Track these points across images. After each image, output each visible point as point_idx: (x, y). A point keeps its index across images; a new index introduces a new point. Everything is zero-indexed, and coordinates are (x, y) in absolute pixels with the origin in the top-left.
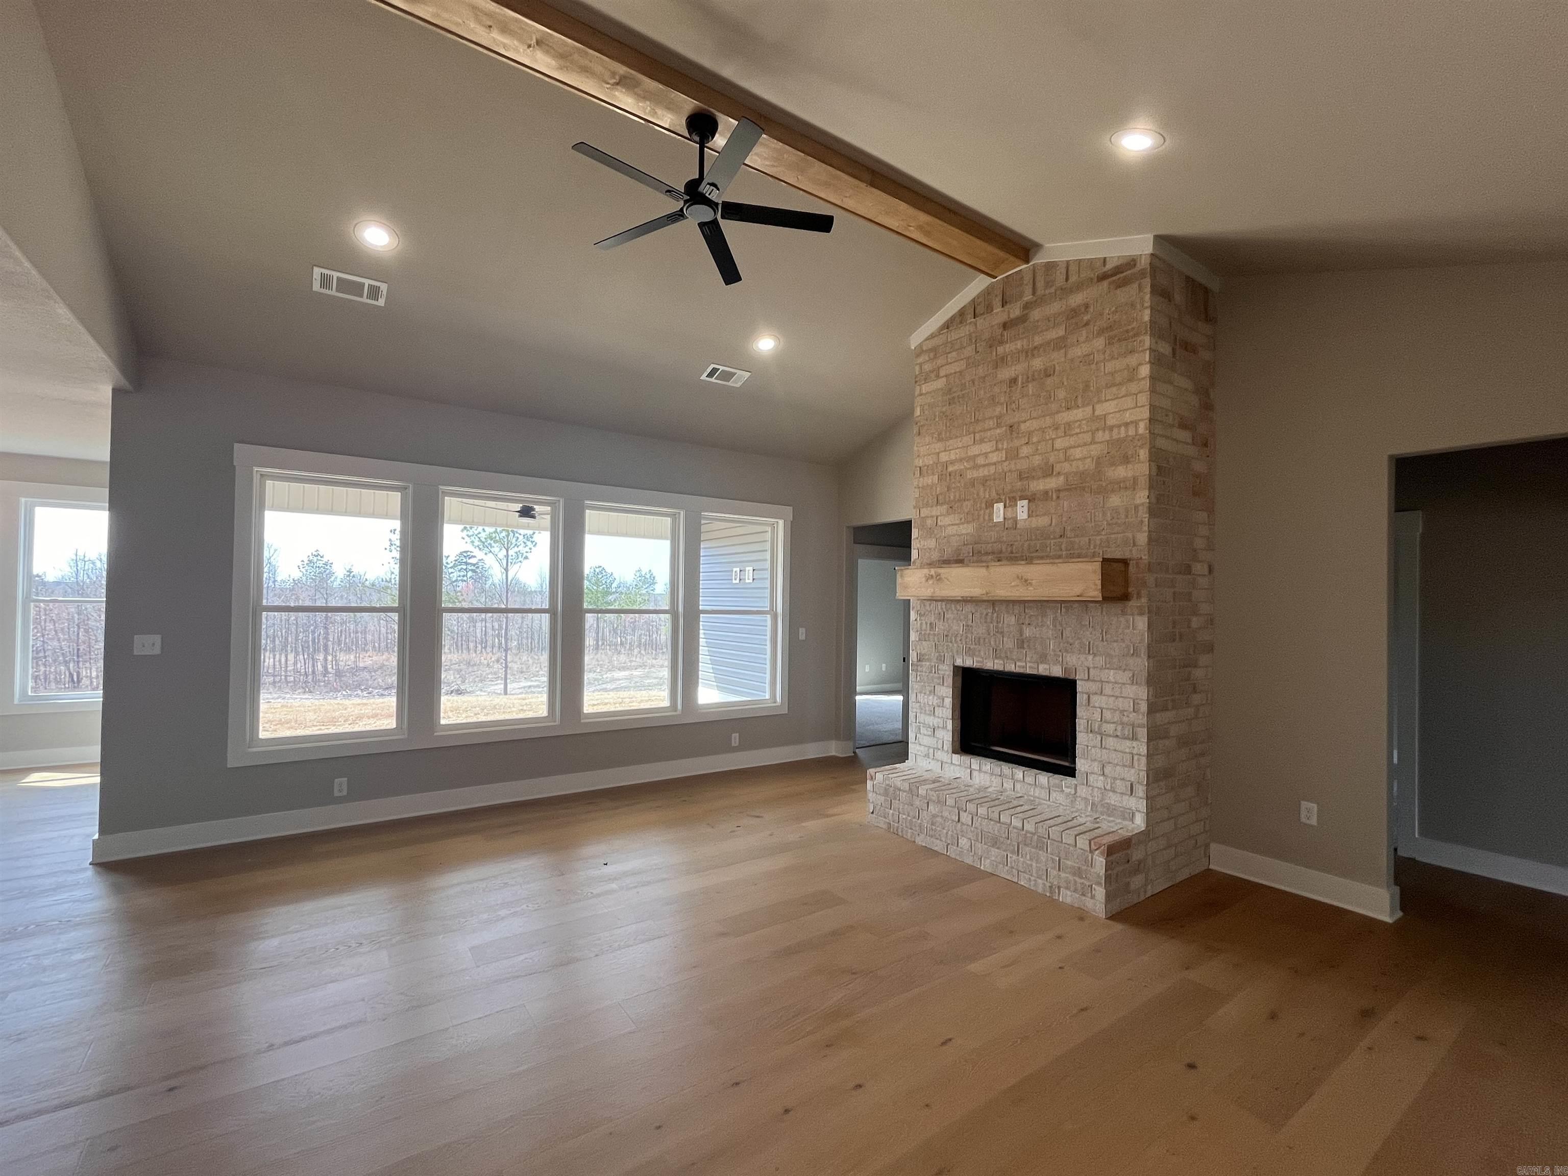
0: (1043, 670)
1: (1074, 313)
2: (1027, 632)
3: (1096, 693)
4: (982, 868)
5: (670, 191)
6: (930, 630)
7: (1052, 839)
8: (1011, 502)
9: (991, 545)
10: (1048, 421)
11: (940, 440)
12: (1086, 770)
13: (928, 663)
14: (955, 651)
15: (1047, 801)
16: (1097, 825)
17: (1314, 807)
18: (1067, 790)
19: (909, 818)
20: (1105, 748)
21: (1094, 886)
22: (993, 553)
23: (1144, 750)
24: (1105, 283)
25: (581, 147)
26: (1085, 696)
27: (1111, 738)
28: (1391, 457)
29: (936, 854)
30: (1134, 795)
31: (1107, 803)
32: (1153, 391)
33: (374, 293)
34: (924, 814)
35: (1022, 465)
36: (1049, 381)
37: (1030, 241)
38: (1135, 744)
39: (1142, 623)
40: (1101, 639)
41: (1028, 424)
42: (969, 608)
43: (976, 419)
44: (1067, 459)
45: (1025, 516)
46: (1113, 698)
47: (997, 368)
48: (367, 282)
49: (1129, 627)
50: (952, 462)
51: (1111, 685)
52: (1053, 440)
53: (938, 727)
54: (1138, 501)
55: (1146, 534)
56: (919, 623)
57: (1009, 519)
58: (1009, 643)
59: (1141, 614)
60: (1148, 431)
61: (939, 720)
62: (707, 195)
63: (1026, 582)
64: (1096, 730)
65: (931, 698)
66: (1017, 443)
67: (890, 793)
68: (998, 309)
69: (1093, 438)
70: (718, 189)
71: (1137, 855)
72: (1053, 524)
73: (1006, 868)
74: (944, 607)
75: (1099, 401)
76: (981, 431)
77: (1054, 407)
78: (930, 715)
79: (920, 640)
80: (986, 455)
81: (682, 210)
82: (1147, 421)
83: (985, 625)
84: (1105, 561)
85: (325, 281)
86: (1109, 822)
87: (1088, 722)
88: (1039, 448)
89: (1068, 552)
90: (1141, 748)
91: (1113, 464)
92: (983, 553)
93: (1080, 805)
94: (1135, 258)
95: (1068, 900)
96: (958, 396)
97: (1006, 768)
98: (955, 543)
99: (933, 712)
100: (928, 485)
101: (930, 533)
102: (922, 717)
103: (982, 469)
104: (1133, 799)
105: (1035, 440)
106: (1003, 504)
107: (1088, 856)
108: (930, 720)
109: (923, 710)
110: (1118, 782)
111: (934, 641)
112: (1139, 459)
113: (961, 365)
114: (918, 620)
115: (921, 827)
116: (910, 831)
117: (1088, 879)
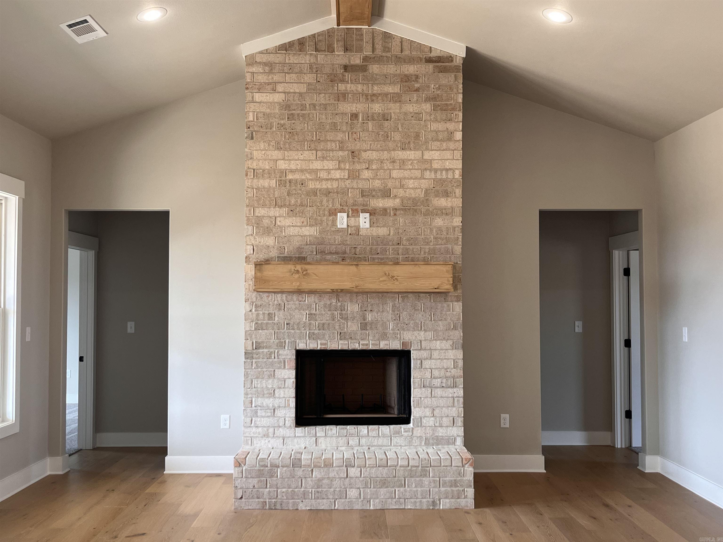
0: (383, 345)
1: (405, 79)
2: (369, 317)
3: (427, 359)
4: (372, 508)
7: (433, 466)
8: (354, 213)
9: (335, 246)
10: (385, 155)
11: (279, 149)
12: (420, 415)
13: (267, 350)
14: (297, 337)
15: (389, 446)
17: (507, 416)
18: (406, 434)
19: (289, 490)
20: (434, 397)
21: (466, 490)
22: (337, 253)
24: (431, 66)
26: (419, 362)
27: (438, 389)
30: (455, 424)
34: (307, 481)
35: (362, 185)
36: (386, 124)
38: (455, 390)
39: (458, 305)
40: (430, 319)
41: (368, 153)
43: (318, 138)
44: (402, 186)
45: (367, 225)
46: (439, 360)
47: (338, 100)
49: (450, 311)
50: (292, 171)
51: (437, 351)
52: (390, 170)
53: (280, 407)
54: (455, 224)
56: (255, 314)
57: (351, 227)
58: (353, 327)
59: (458, 301)
60: (461, 177)
61: (281, 400)
64: (428, 385)
65: (270, 381)
66: (358, 167)
68: (339, 52)
69: (422, 174)
72: (391, 234)
73: (394, 500)
74: (284, 298)
75: (427, 149)
76: (322, 150)
77: (391, 145)
78: (269, 397)
79: (256, 329)
80: (328, 171)
82: (461, 171)
83: (329, 313)
86: (442, 448)
87: (421, 380)
88: (378, 174)
89: (403, 256)
90: (460, 392)
91: (436, 196)
92: (326, 252)
93: (416, 442)
94: (453, 56)
95: (447, 506)
96: (298, 114)
97: (351, 428)
98: (296, 243)
99: (272, 394)
100: (264, 187)
101: (267, 231)
102: (260, 401)
103: (324, 182)
104: (455, 429)
105: (374, 167)
106: (346, 214)
107: (461, 469)
108: (269, 402)
109: (260, 394)
110: (444, 419)
111: (273, 329)
112: (455, 195)
113: (303, 88)
114: (254, 310)
115: (304, 493)
116: (291, 501)
117: (462, 486)
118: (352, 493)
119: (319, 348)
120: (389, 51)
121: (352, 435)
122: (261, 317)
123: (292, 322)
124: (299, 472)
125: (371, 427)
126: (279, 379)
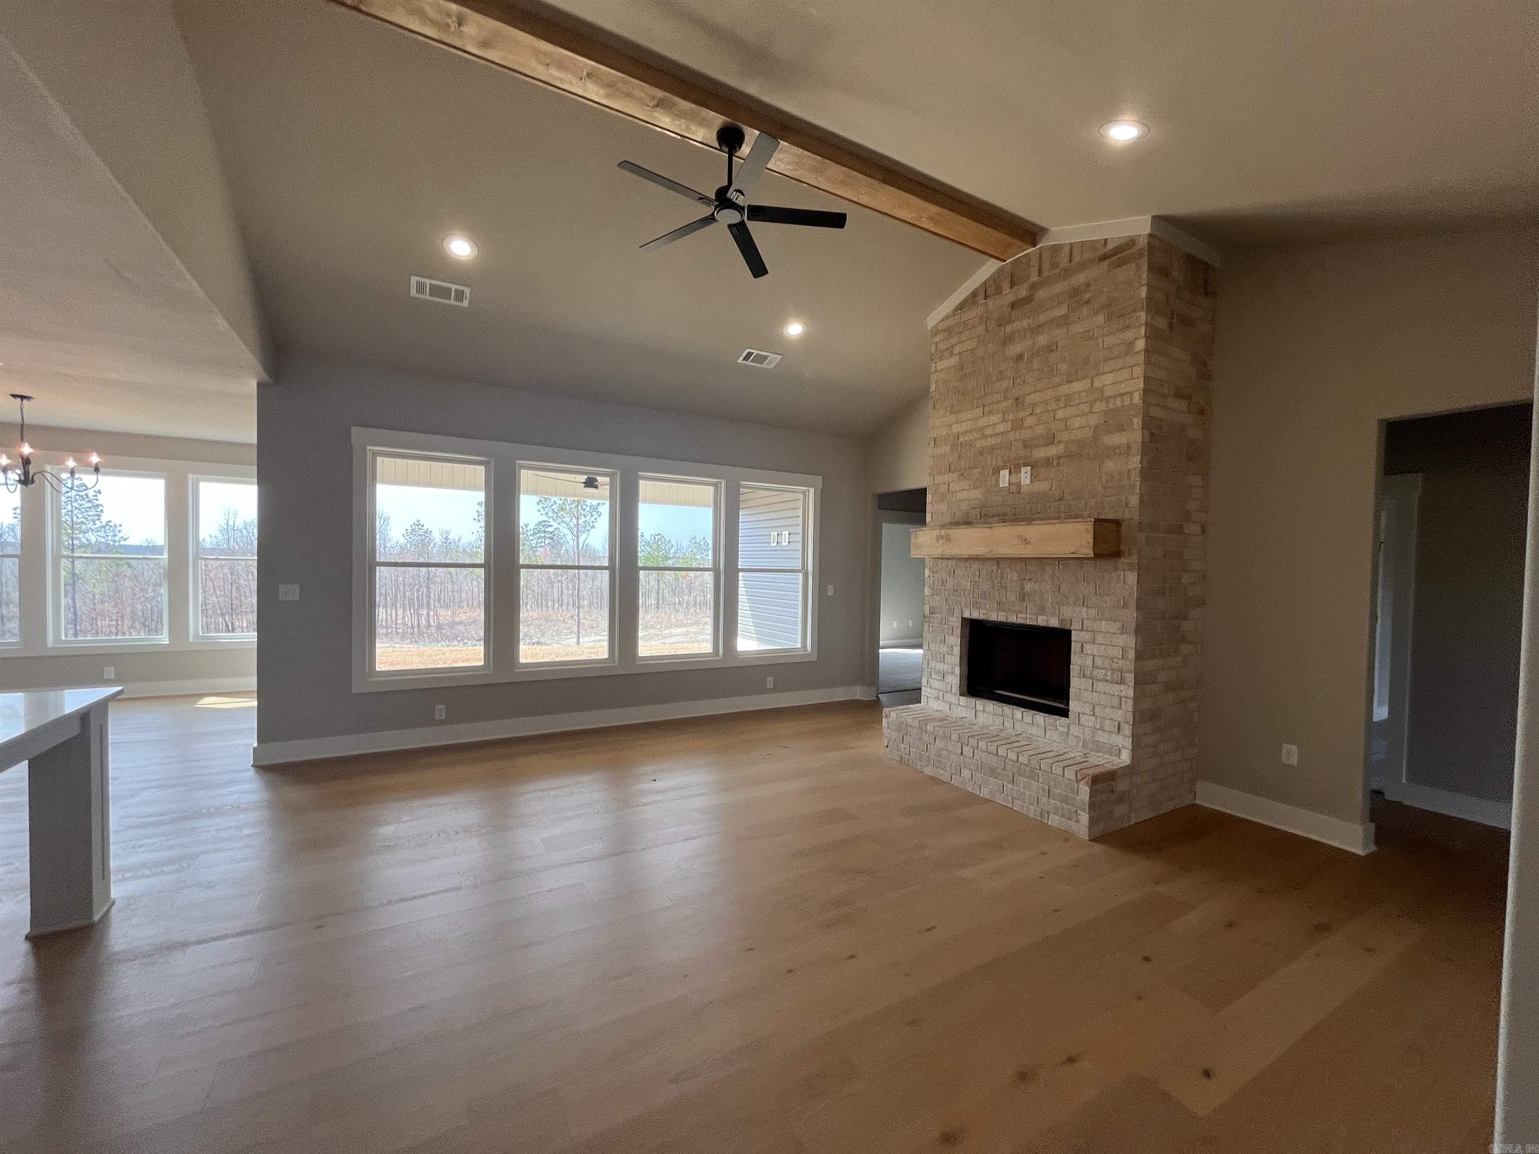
0: (1041, 621)
1: (1075, 293)
2: (1028, 587)
3: (1089, 642)
4: (981, 795)
5: (703, 199)
6: (942, 586)
7: (1043, 771)
8: (1015, 469)
9: (997, 507)
10: (1050, 393)
11: (954, 412)
12: (1078, 711)
13: (939, 616)
14: (963, 605)
15: (1042, 737)
16: (1085, 760)
17: (1294, 748)
18: (1061, 729)
19: (918, 751)
20: (1096, 691)
21: (1079, 812)
22: (998, 515)
23: (1131, 693)
24: (1106, 263)
25: (626, 165)
26: (1079, 645)
27: (1101, 683)
28: (1381, 421)
29: (943, 782)
30: (1121, 733)
31: (1097, 741)
32: (1148, 362)
33: (460, 296)
34: (932, 748)
35: (1026, 434)
36: (1052, 356)
37: (1037, 225)
38: (1123, 687)
39: (1132, 578)
40: (1094, 593)
41: (1032, 396)
42: (976, 565)
43: (986, 392)
44: (1067, 428)
45: (1028, 481)
46: (1104, 646)
47: (1005, 345)
48: (454, 287)
49: (1120, 582)
50: (963, 433)
51: (1102, 634)
52: (1055, 411)
53: (948, 673)
54: (1131, 466)
55: (1138, 496)
56: (932, 579)
57: (1013, 484)
58: (1012, 597)
59: (1131, 570)
60: (1142, 401)
61: (949, 666)
62: (734, 200)
63: (1026, 541)
64: (1089, 675)
65: (941, 646)
66: (1021, 414)
67: (902, 728)
68: (1006, 289)
69: (1091, 407)
70: (744, 196)
71: (1122, 786)
72: (1053, 488)
73: (1003, 795)
74: (954, 565)
75: (1098, 374)
76: (989, 404)
77: (1056, 379)
78: (940, 662)
79: (932, 595)
80: (994, 426)
81: (713, 214)
82: (1142, 392)
83: (990, 580)
84: (1098, 522)
85: (420, 287)
86: (1098, 757)
87: (1081, 668)
88: (1042, 418)
89: (1066, 513)
90: (1129, 691)
91: (1108, 432)
92: (989, 515)
93: (1072, 742)
94: (1134, 238)
95: (1056, 824)
96: (970, 372)
97: (1007, 709)
98: (965, 506)
99: (943, 659)
102: (933, 664)
103: (989, 439)
104: (1120, 737)
105: (1038, 411)
106: (1008, 470)
107: (1074, 785)
108: (939, 666)
109: (934, 657)
110: (1107, 722)
111: (945, 595)
112: (1133, 427)
113: (973, 344)
114: (931, 576)
115: (929, 759)
116: (919, 763)
117: (1074, 805)
119: (980, 618)
120: (1055, 268)
121: (1007, 715)
122: (936, 583)
123: (959, 589)
126: (949, 645)
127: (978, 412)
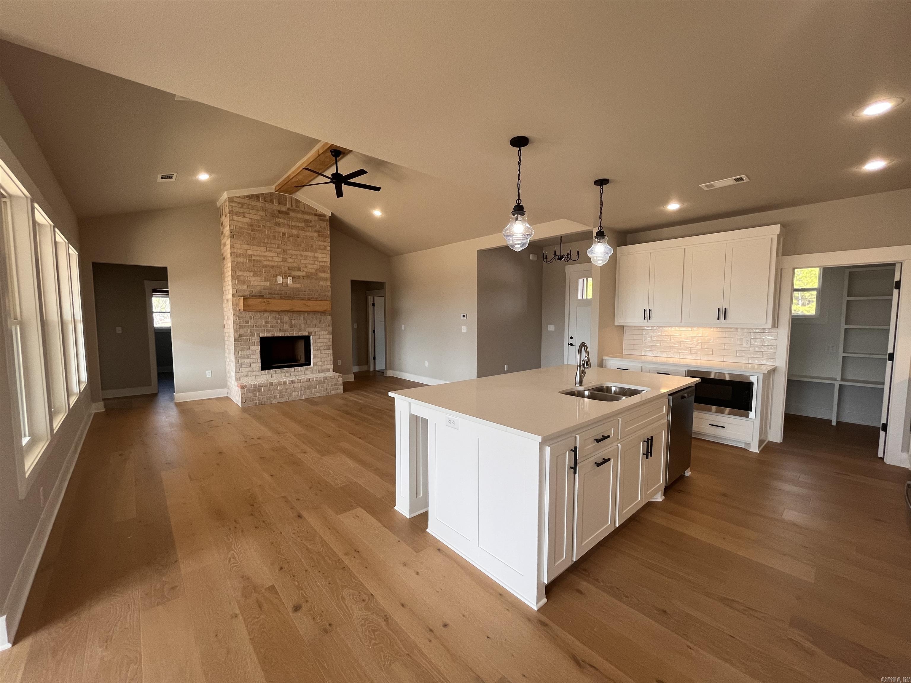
0: (300, 334)
1: (306, 221)
2: (293, 322)
3: (318, 339)
4: (303, 398)
6: (246, 324)
8: (285, 277)
9: (277, 291)
10: (298, 253)
11: (248, 244)
12: (315, 361)
13: (246, 338)
14: (260, 331)
15: (304, 375)
18: (310, 369)
20: (321, 354)
22: (278, 294)
24: (317, 217)
26: (315, 340)
27: (323, 351)
28: (350, 280)
35: (288, 265)
36: (298, 239)
38: (329, 350)
39: (330, 318)
40: (319, 323)
41: (291, 251)
42: (266, 314)
43: (267, 242)
44: (306, 267)
45: (291, 283)
46: (323, 339)
47: (276, 226)
49: (327, 319)
50: (255, 256)
51: (322, 335)
52: (301, 260)
54: (328, 284)
55: (330, 294)
57: (284, 283)
58: (286, 326)
59: (331, 315)
60: (330, 266)
61: (253, 360)
64: (317, 349)
65: (248, 351)
66: (286, 257)
68: (275, 203)
69: (314, 263)
72: (302, 287)
74: (254, 314)
75: (316, 252)
76: (269, 247)
77: (301, 249)
78: (248, 359)
79: (238, 328)
80: (272, 257)
82: (330, 263)
83: (275, 320)
88: (295, 261)
89: (308, 297)
90: (331, 351)
91: (320, 272)
92: (273, 294)
94: (325, 215)
95: (333, 393)
96: (257, 229)
98: (258, 289)
99: (249, 357)
100: (241, 262)
101: (243, 283)
102: (243, 361)
103: (271, 262)
104: (329, 365)
105: (293, 257)
106: (282, 277)
107: (338, 379)
108: (248, 361)
109: (243, 357)
110: (325, 362)
111: (248, 328)
112: (328, 273)
113: (259, 218)
114: (238, 319)
115: (275, 396)
116: (269, 400)
117: (338, 385)
118: (296, 394)
119: (271, 336)
120: (298, 208)
121: (287, 372)
122: (242, 322)
123: (257, 325)
124: (272, 388)
125: (295, 368)
126: (252, 350)
127: (262, 249)
